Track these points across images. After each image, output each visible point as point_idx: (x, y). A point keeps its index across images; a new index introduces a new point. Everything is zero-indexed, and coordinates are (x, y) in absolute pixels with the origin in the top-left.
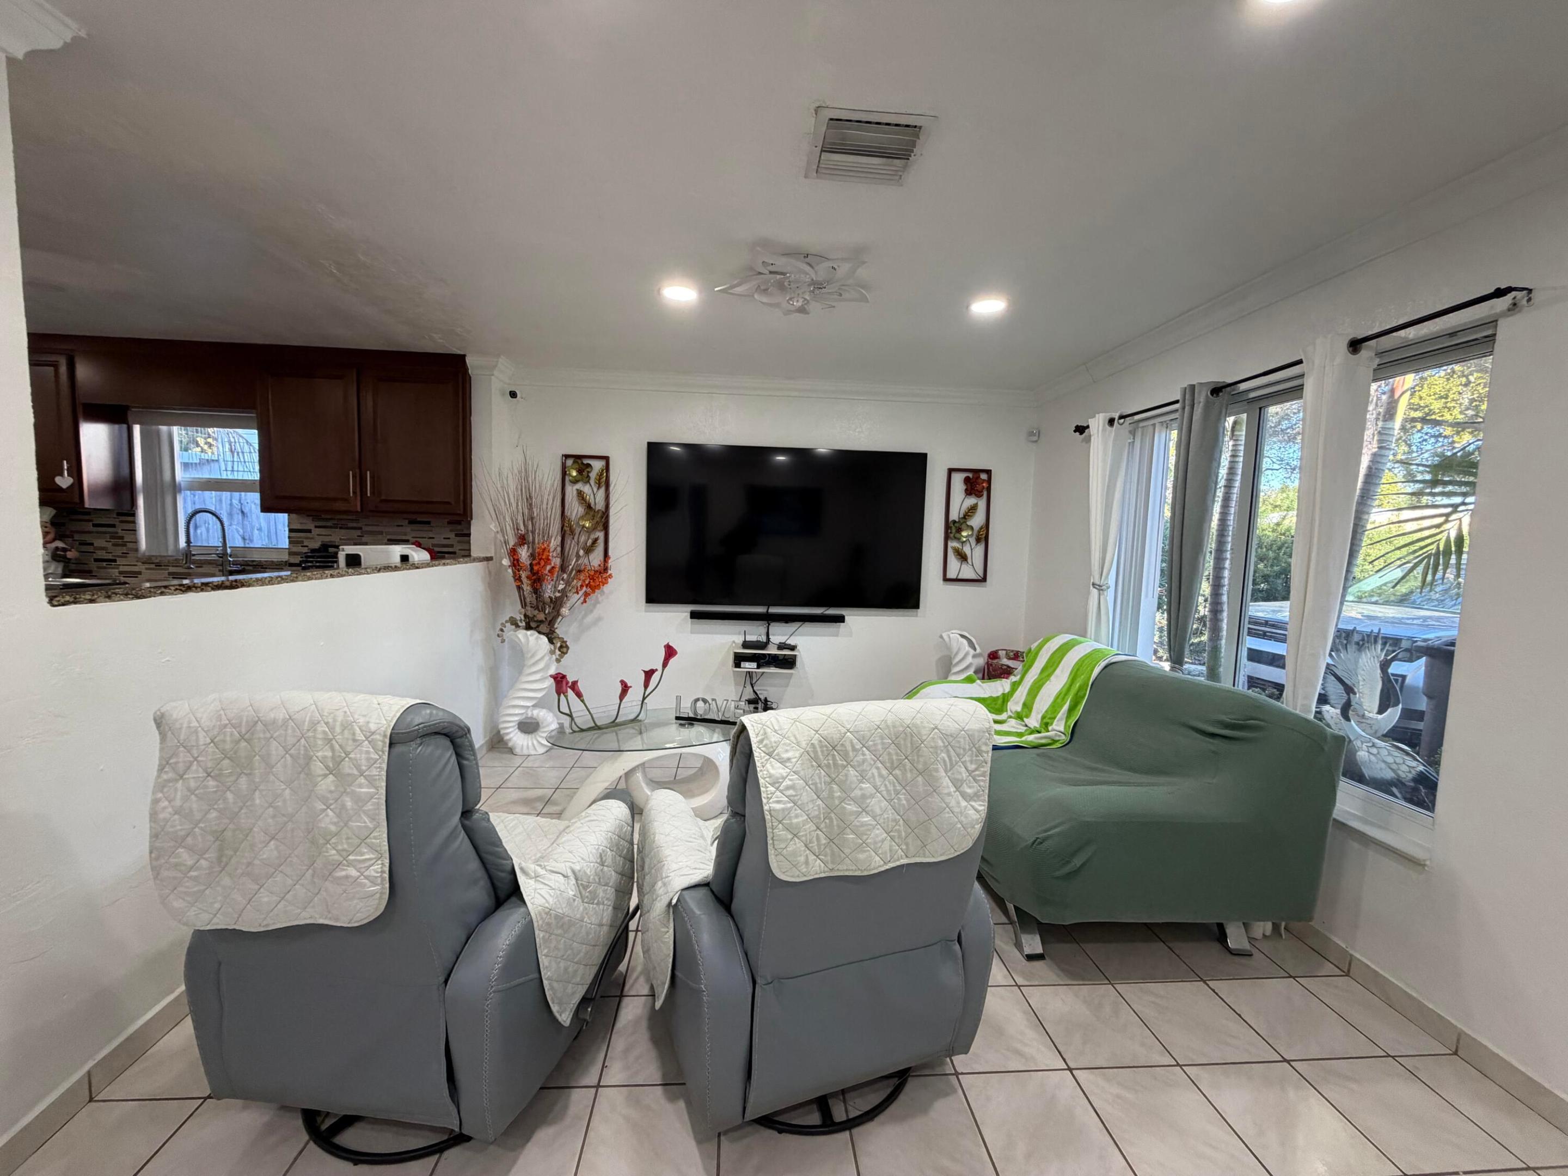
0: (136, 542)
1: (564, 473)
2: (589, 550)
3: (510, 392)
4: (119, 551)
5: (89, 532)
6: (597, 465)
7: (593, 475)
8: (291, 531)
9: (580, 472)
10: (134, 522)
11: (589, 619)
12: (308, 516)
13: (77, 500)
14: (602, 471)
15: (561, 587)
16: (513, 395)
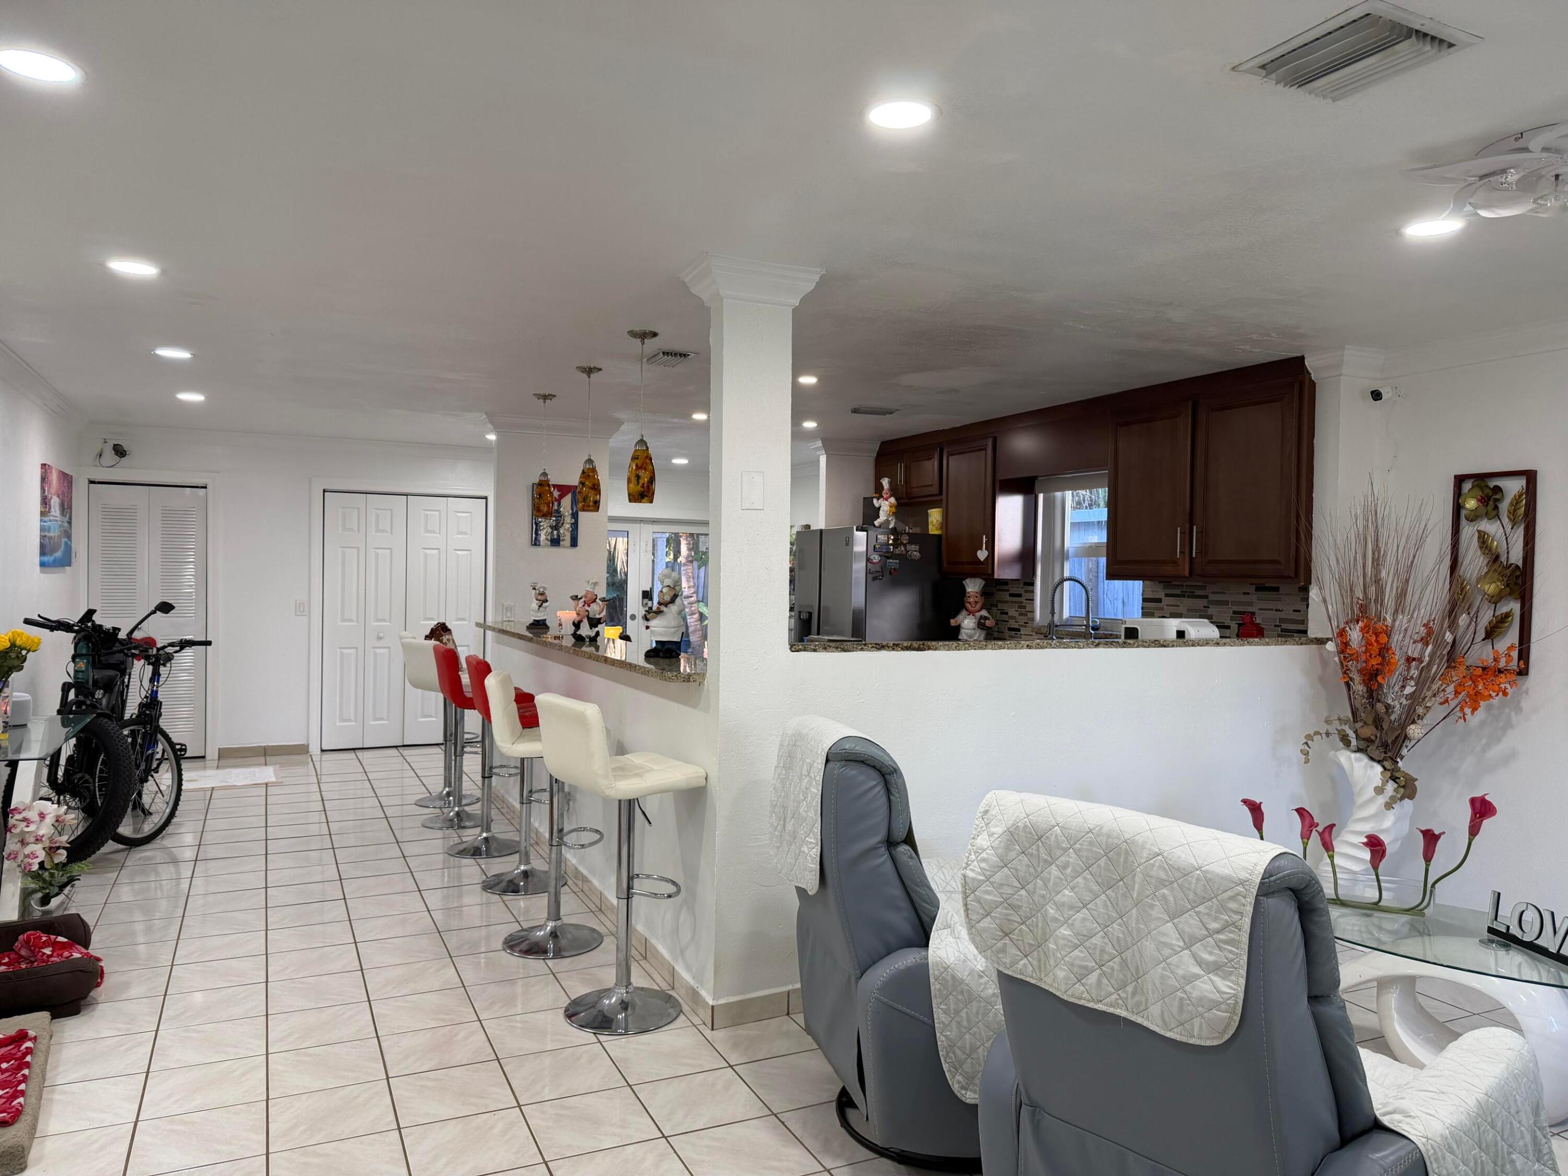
0: (1033, 612)
1: (1458, 508)
2: (1492, 633)
3: (1372, 392)
4: (1022, 620)
5: (1007, 602)
6: (1513, 487)
7: (1504, 506)
8: (1144, 600)
9: (1484, 501)
10: (1033, 592)
11: (1496, 751)
12: (1160, 582)
13: (990, 572)
14: (1520, 496)
15: (1409, 690)
16: (1376, 395)
